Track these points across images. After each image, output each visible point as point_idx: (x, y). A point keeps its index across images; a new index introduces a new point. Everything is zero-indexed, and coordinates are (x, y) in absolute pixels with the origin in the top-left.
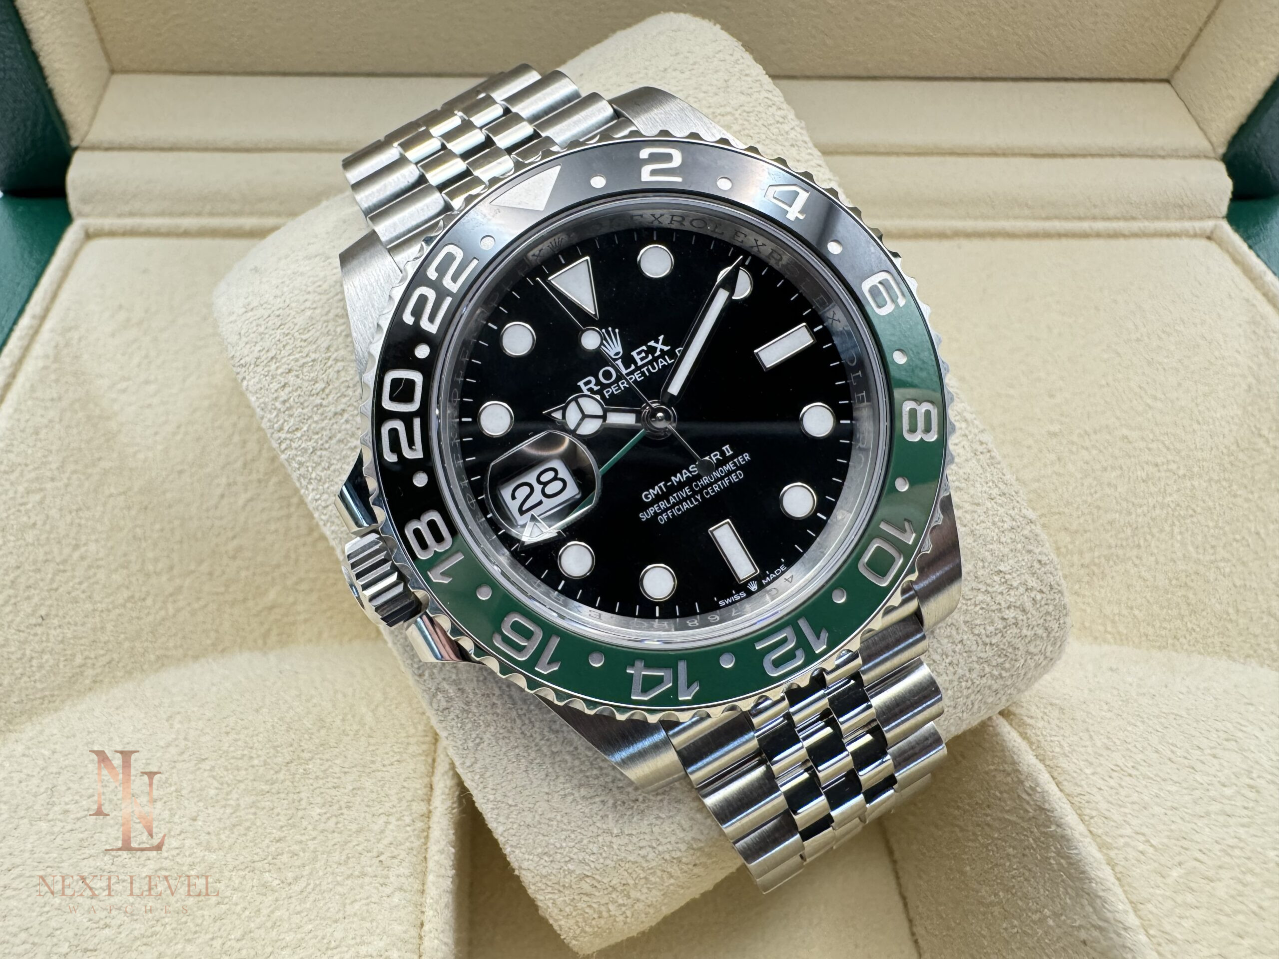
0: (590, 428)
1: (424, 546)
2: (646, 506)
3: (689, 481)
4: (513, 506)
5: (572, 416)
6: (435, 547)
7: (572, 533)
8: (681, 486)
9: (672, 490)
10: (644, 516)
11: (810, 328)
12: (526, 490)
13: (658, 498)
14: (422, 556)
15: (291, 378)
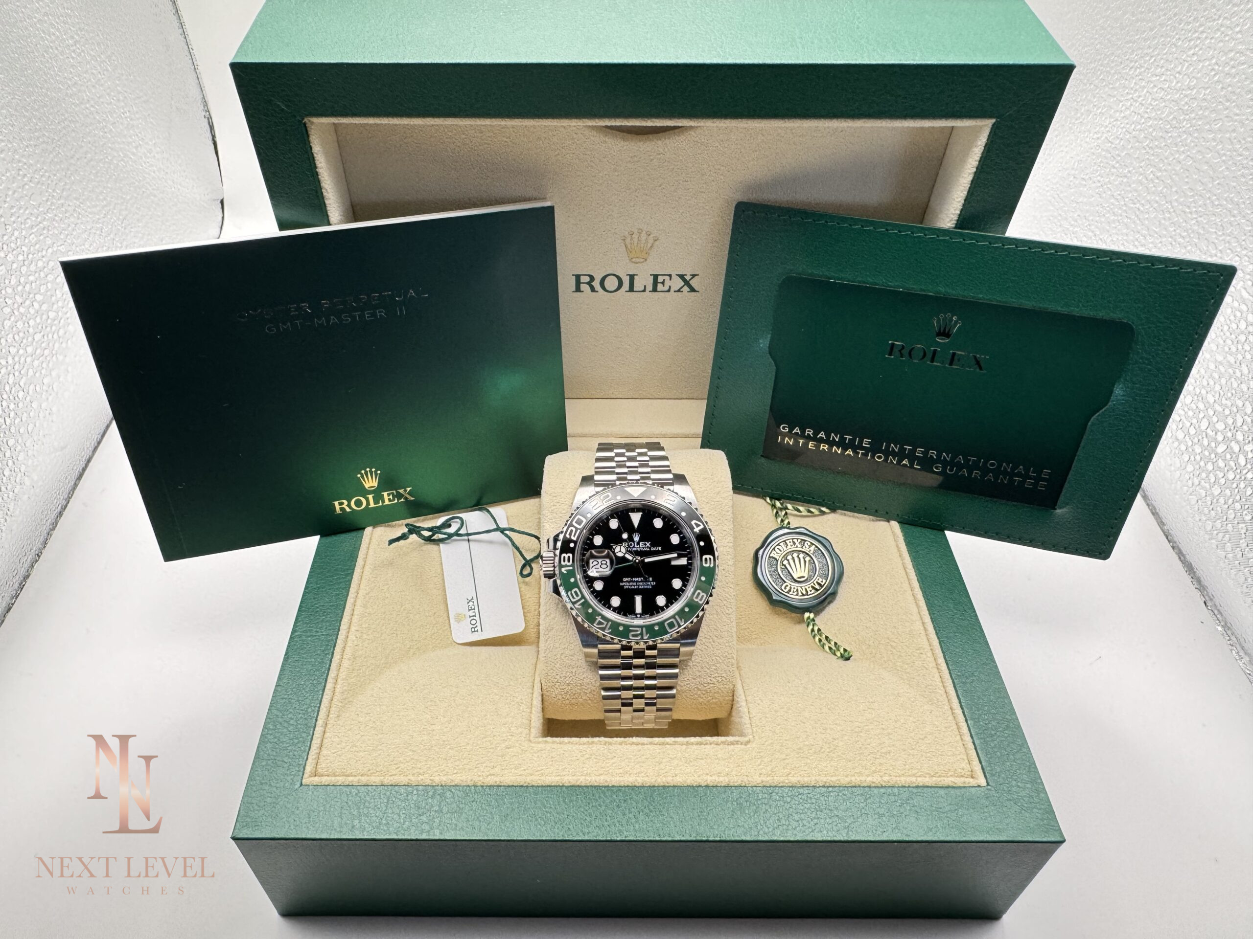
0: (620, 555)
1: (564, 561)
2: (623, 582)
3: (637, 582)
4: (591, 565)
5: (617, 549)
6: (566, 562)
7: (601, 578)
8: (634, 581)
9: (632, 581)
10: (621, 584)
11: (687, 560)
12: (596, 563)
13: (627, 581)
14: (563, 563)
15: (558, 505)
